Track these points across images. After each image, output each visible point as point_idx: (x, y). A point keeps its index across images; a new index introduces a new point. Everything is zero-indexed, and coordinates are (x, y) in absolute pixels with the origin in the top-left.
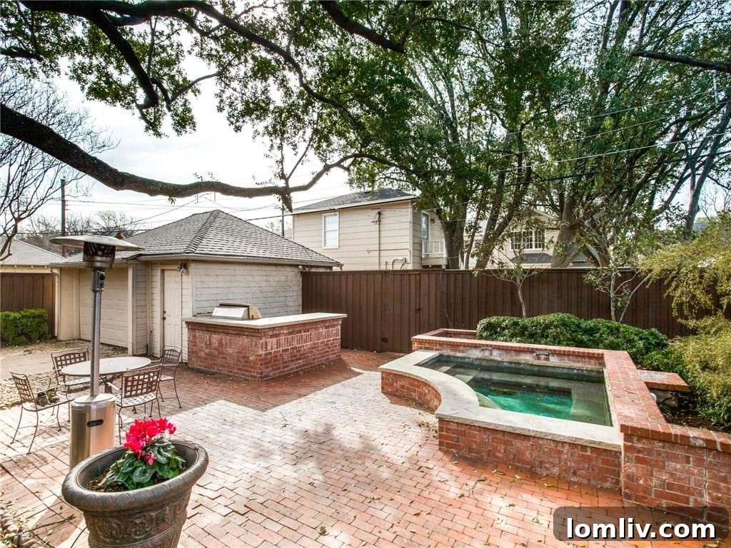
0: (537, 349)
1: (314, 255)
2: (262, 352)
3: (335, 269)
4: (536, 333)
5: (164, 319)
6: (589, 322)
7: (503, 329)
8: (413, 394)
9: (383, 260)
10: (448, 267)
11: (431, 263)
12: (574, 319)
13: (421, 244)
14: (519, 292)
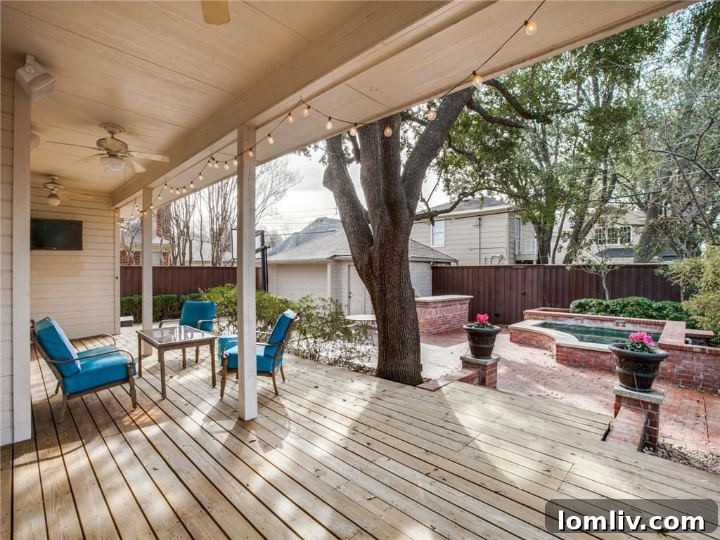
0: (617, 319)
1: (439, 254)
2: (429, 317)
3: (453, 264)
4: (616, 310)
5: (350, 297)
6: (659, 303)
7: (591, 307)
8: (532, 342)
9: (483, 256)
10: (538, 262)
11: (523, 259)
12: (647, 301)
13: (515, 243)
14: (604, 282)
